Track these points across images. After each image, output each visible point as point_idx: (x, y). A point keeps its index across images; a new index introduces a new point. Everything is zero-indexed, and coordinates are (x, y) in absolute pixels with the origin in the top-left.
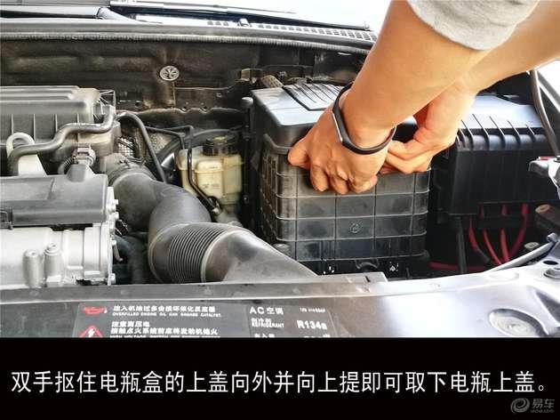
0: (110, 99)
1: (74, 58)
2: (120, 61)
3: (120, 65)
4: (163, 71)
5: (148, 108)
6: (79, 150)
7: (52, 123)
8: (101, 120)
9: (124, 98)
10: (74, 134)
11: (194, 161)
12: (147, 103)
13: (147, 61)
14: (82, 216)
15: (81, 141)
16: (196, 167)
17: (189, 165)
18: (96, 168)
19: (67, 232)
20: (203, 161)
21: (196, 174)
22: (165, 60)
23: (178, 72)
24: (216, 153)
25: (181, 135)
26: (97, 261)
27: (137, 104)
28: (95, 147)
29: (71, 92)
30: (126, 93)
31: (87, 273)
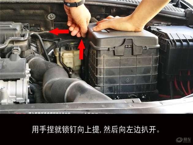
0: (28, 27)
1: (12, 11)
2: (31, 12)
3: (31, 13)
4: (49, 15)
5: (43, 31)
6: (14, 48)
7: (3, 37)
8: (23, 36)
9: (33, 27)
10: (12, 42)
11: (61, 53)
12: (42, 29)
13: (42, 11)
14: (15, 75)
15: (15, 45)
16: (63, 55)
17: (60, 54)
18: (21, 56)
19: (9, 82)
20: (65, 53)
21: (63, 58)
22: (50, 11)
23: (55, 16)
24: (71, 49)
25: (56, 42)
26: (22, 94)
27: (38, 29)
28: (21, 47)
29: (11, 24)
30: (34, 25)
31: (18, 99)
